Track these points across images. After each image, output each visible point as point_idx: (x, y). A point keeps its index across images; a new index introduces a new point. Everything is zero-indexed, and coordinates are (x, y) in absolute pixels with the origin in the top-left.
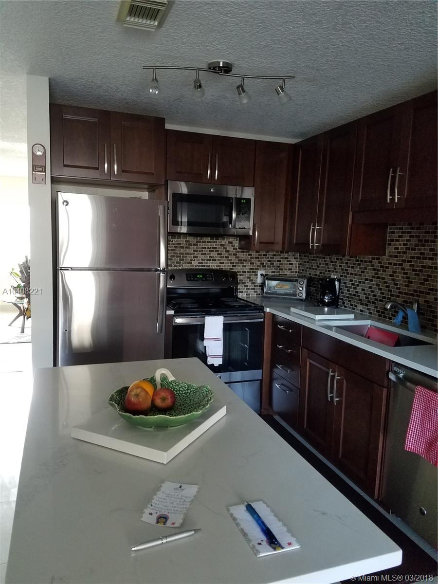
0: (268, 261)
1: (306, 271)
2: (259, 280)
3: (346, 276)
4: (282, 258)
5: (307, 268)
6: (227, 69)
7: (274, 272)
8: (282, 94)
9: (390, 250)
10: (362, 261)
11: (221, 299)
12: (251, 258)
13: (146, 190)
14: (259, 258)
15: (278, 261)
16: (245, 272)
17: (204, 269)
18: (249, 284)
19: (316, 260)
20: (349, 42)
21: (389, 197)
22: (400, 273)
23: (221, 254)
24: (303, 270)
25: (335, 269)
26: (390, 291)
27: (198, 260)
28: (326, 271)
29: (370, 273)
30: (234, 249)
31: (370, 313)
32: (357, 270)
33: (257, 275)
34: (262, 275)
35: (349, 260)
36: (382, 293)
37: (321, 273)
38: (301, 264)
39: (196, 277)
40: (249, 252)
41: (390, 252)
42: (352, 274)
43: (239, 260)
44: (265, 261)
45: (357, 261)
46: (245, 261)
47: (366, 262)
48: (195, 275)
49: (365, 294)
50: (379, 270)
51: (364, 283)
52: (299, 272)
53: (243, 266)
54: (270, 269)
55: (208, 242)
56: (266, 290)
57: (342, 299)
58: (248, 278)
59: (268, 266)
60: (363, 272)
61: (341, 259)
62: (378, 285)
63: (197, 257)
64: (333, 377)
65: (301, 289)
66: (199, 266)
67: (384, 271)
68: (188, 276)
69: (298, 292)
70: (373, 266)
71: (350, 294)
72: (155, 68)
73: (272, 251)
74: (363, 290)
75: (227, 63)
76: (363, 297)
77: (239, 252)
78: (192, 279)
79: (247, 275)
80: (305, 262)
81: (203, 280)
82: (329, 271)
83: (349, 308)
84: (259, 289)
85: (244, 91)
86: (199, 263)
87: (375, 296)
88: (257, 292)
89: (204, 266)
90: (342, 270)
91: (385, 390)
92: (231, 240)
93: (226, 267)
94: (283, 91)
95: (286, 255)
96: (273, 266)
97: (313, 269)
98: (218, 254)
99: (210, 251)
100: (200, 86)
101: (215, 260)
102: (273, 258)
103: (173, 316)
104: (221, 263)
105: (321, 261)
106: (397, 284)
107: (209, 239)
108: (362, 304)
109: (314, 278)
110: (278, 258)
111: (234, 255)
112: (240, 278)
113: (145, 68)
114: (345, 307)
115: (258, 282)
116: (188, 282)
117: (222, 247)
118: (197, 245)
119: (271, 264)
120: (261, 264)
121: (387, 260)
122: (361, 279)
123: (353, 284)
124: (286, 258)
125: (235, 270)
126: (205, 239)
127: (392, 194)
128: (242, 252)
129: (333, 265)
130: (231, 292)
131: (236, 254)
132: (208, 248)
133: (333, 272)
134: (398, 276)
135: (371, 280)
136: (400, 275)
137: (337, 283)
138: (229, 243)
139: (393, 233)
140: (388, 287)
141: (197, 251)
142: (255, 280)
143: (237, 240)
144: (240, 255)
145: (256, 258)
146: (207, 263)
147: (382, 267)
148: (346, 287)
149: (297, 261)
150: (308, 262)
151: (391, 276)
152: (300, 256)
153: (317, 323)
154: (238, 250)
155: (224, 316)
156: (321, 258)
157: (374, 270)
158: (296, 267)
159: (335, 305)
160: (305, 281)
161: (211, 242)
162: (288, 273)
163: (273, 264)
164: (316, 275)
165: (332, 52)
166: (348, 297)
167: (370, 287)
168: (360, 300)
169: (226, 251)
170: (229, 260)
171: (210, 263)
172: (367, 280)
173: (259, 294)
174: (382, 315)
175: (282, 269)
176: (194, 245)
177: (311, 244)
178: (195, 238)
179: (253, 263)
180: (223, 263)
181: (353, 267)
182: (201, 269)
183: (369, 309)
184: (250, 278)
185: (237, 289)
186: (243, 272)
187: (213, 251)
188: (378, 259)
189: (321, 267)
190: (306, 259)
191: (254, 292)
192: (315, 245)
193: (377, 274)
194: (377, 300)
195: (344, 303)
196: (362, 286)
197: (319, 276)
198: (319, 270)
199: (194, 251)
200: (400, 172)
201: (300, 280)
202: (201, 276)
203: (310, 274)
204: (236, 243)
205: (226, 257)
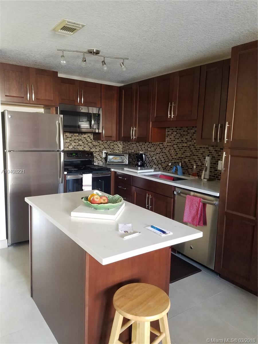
0: (108, 146)
1: (126, 150)
2: (104, 156)
3: (147, 152)
4: (114, 144)
5: (127, 149)
6: (97, 53)
7: (111, 151)
8: (123, 66)
9: (167, 139)
10: (154, 145)
11: (86, 166)
12: (99, 144)
13: (43, 108)
14: (103, 144)
15: (113, 146)
16: (97, 152)
17: (76, 150)
18: (99, 158)
19: (131, 145)
20: (155, 47)
21: (169, 115)
22: (172, 150)
23: (84, 142)
24: (125, 150)
25: (142, 149)
26: (168, 158)
27: (72, 146)
28: (137, 150)
29: (159, 150)
30: (91, 140)
31: (159, 169)
32: (153, 149)
33: (102, 153)
34: (105, 153)
35: (148, 144)
36: (164, 159)
37: (134, 151)
38: (123, 147)
39: (72, 155)
40: (98, 141)
41: (167, 140)
42: (150, 151)
43: (93, 146)
44: (106, 146)
45: (152, 145)
46: (97, 146)
47: (157, 145)
48: (71, 154)
49: (157, 160)
50: (163, 149)
51: (156, 155)
52: (122, 151)
53: (95, 149)
54: (109, 150)
55: (77, 136)
56: (108, 160)
57: (146, 163)
58: (98, 154)
59: (108, 149)
60: (155, 150)
61: (145, 144)
62: (162, 156)
63: (72, 144)
64: (148, 197)
65: (126, 159)
66: (73, 149)
67: (165, 149)
68: (68, 154)
69: (125, 161)
70: (160, 147)
71: (150, 161)
72: (63, 51)
73: (110, 141)
74: (156, 158)
75: (98, 50)
76: (155, 161)
77: (93, 141)
78: (70, 156)
79: (98, 153)
80: (126, 146)
81: (76, 156)
82: (139, 150)
83: (149, 167)
84: (104, 160)
85: (105, 64)
86: (73, 147)
87: (161, 161)
88: (103, 162)
89: (75, 149)
90: (145, 149)
91: (172, 199)
92: (89, 135)
93: (87, 149)
94: (123, 65)
95: (116, 143)
96: (110, 149)
97: (130, 149)
98: (83, 142)
99: (78, 141)
100: (85, 61)
101: (81, 146)
102: (110, 144)
103: (67, 175)
104: (84, 147)
105: (135, 145)
106: (171, 155)
107: (77, 134)
108: (155, 165)
109: (131, 154)
110: (112, 144)
111: (91, 143)
112: (95, 155)
113: (58, 50)
114: (147, 167)
115: (103, 157)
116: (68, 157)
117: (85, 139)
118: (71, 138)
119: (109, 147)
120: (104, 147)
121: (166, 144)
122: (155, 153)
123: (151, 156)
124: (116, 144)
125: (91, 150)
126: (75, 134)
127: (171, 114)
128: (94, 141)
129: (141, 147)
130: (91, 162)
131: (92, 143)
132: (77, 139)
133: (141, 150)
134: (172, 151)
135: (159, 154)
136: (173, 151)
137: (144, 156)
138: (88, 136)
139: (169, 131)
140: (167, 156)
141: (71, 141)
142: (102, 156)
143: (92, 135)
144: (94, 143)
145: (102, 144)
146: (77, 147)
147: (164, 147)
148: (148, 157)
149: (121, 146)
150: (127, 146)
151: (168, 151)
152: (123, 143)
153: (138, 174)
154: (93, 140)
155: (92, 174)
156: (134, 144)
157: (160, 149)
158: (121, 149)
159: (143, 166)
160: (128, 155)
161: (78, 136)
162: (117, 151)
163: (110, 147)
164: (132, 152)
165: (147, 50)
166: (148, 162)
167: (159, 157)
168: (155, 163)
169: (87, 141)
170: (88, 146)
171: (78, 147)
172: (157, 153)
173: (104, 163)
174: (165, 169)
175: (115, 150)
176: (70, 137)
177: (132, 137)
178: (70, 134)
179: (100, 147)
180: (85, 147)
181: (150, 148)
182: (74, 151)
183: (159, 167)
184: (99, 154)
185: (93, 160)
186: (96, 152)
187: (80, 141)
188: (162, 144)
189: (135, 148)
190: (126, 144)
191: (102, 162)
192: (134, 137)
193: (162, 151)
194: (162, 163)
195: (147, 165)
196: (155, 157)
197: (133, 152)
198: (134, 150)
199: (70, 141)
200: (174, 104)
201: (125, 155)
202: (75, 154)
203: (129, 152)
204: (92, 137)
205: (87, 144)
